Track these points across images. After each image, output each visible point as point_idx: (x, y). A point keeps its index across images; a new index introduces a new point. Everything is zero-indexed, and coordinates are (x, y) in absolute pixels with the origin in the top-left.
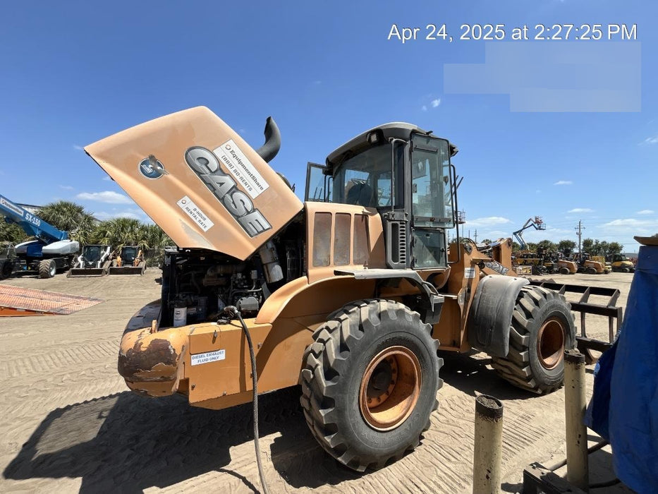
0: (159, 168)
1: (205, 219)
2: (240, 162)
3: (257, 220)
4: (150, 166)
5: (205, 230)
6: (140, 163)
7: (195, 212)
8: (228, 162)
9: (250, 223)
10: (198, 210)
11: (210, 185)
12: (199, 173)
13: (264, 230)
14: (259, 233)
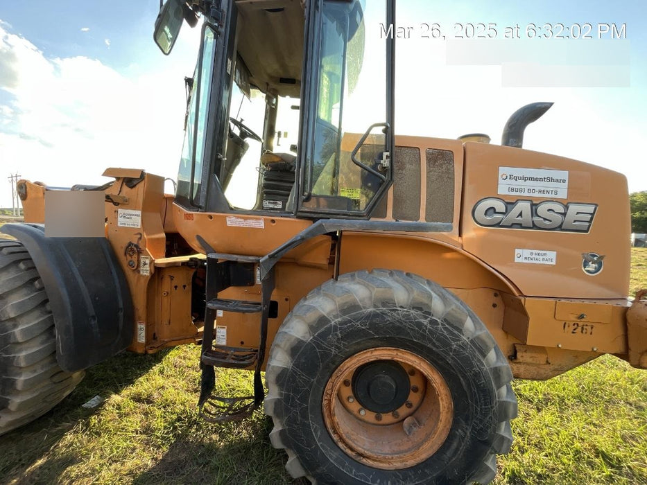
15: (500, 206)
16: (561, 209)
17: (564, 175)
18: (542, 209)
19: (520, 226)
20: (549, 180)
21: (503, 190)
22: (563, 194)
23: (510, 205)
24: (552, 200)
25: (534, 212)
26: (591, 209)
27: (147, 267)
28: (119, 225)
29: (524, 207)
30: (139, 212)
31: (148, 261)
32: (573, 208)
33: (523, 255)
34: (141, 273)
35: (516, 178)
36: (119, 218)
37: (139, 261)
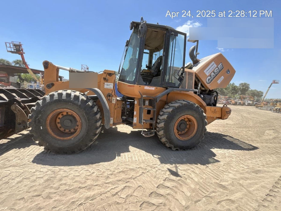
15: (209, 77)
16: (217, 68)
17: (213, 63)
18: (215, 71)
19: (215, 77)
20: (212, 65)
21: (208, 75)
22: (216, 66)
23: (210, 76)
24: (215, 68)
25: (215, 73)
26: (221, 64)
27: (115, 101)
28: (105, 87)
29: (213, 74)
30: (113, 84)
31: (115, 99)
32: (219, 66)
33: (219, 82)
34: (112, 102)
35: (208, 70)
36: (105, 86)
37: (112, 99)
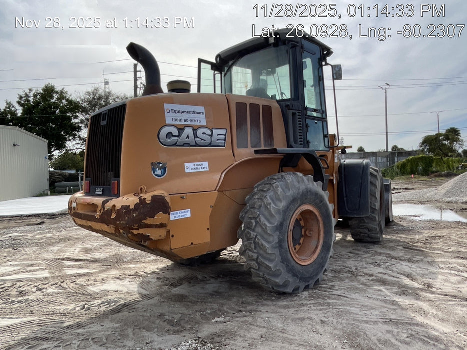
0: (161, 165)
1: (202, 165)
2: (181, 112)
3: (218, 135)
4: (157, 169)
5: (208, 170)
6: (153, 173)
7: (196, 167)
8: (177, 120)
9: (217, 140)
10: (195, 164)
11: (185, 144)
12: (175, 145)
13: (225, 135)
14: (225, 140)
